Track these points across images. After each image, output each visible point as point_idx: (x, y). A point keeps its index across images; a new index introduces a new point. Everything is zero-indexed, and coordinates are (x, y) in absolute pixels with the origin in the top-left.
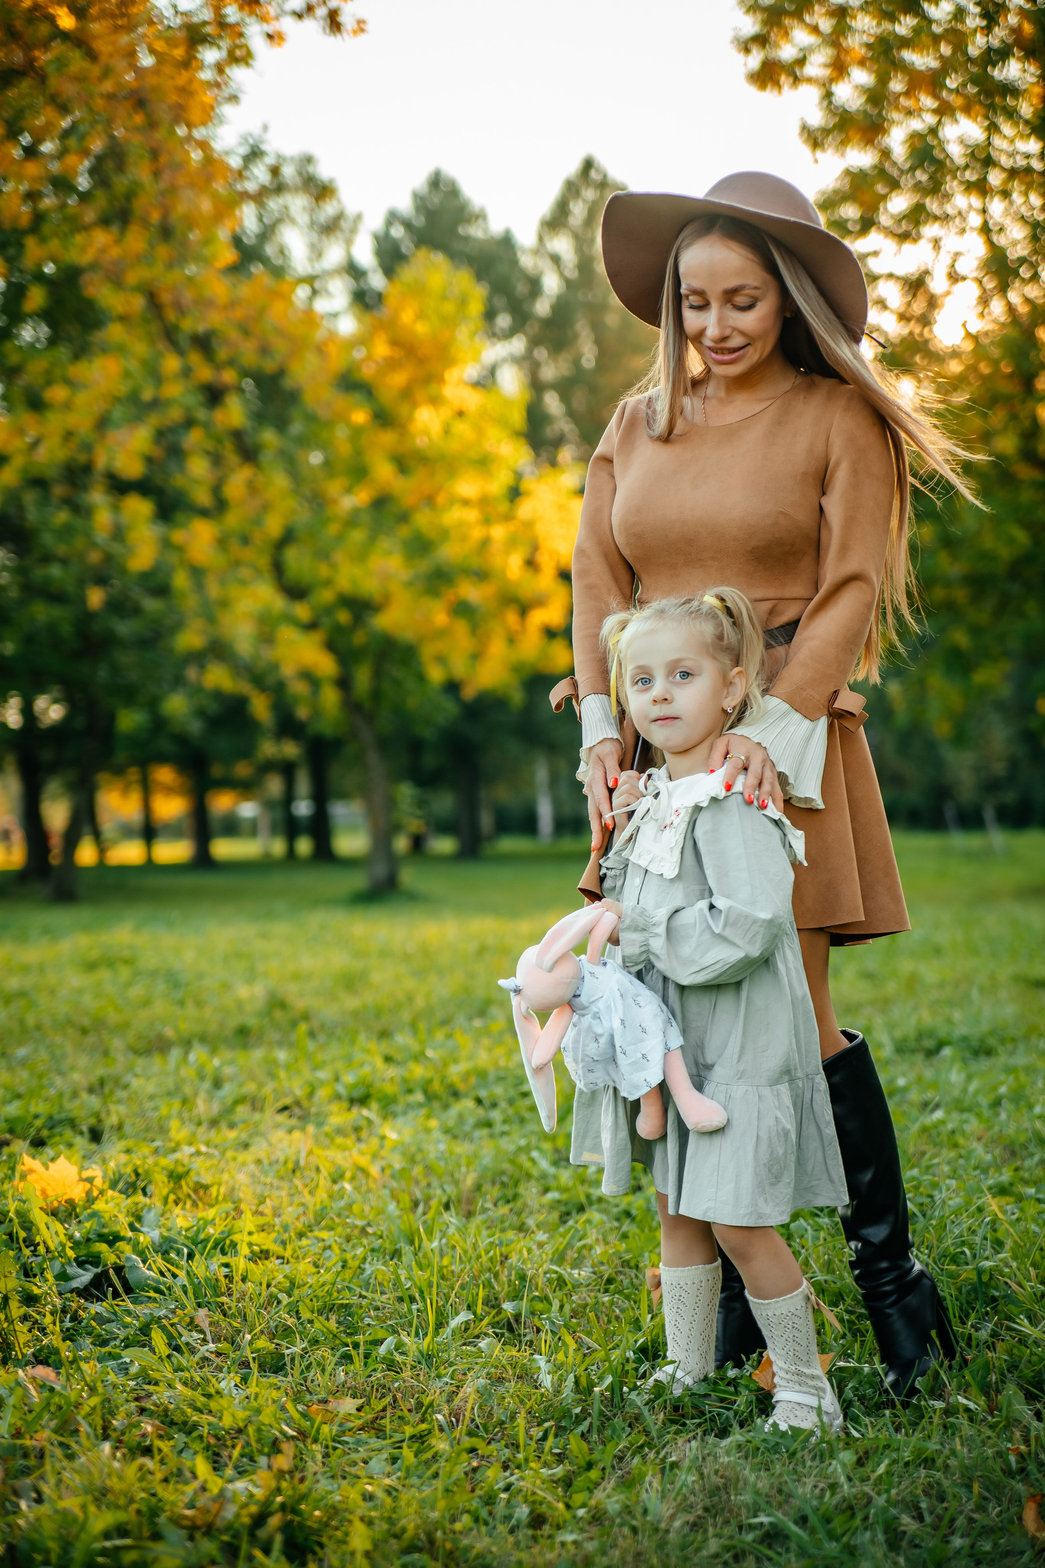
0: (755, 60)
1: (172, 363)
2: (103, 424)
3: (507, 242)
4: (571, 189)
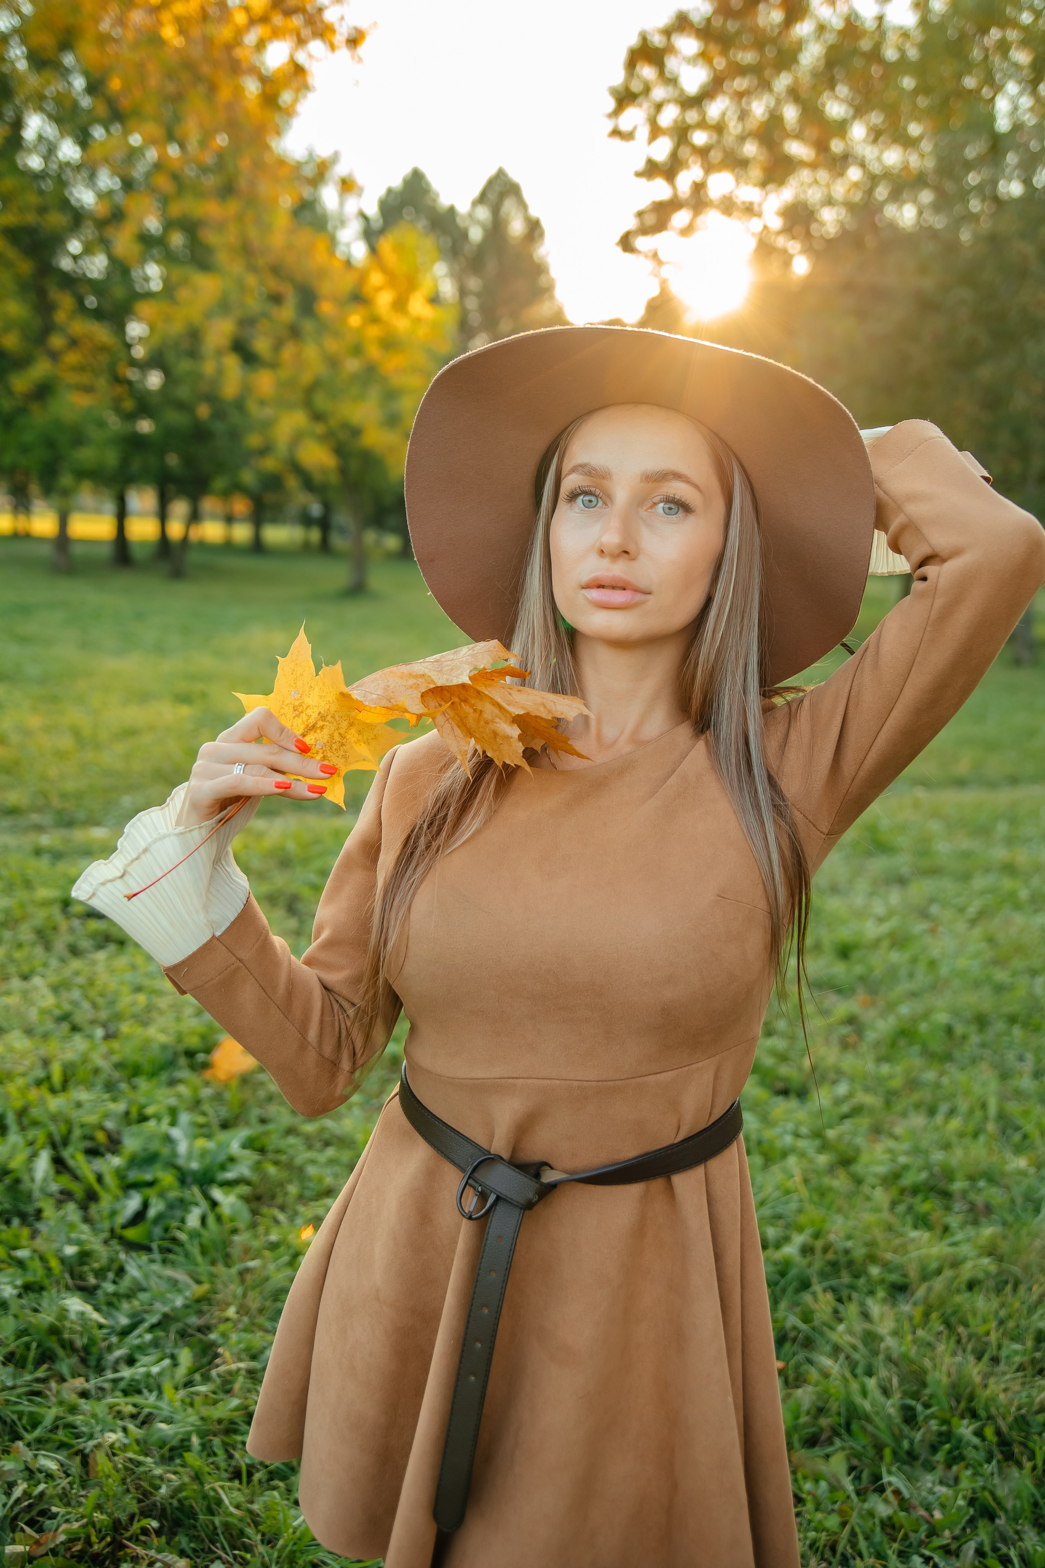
0: (609, 125)
1: (251, 280)
2: (208, 315)
3: (452, 210)
4: (491, 183)
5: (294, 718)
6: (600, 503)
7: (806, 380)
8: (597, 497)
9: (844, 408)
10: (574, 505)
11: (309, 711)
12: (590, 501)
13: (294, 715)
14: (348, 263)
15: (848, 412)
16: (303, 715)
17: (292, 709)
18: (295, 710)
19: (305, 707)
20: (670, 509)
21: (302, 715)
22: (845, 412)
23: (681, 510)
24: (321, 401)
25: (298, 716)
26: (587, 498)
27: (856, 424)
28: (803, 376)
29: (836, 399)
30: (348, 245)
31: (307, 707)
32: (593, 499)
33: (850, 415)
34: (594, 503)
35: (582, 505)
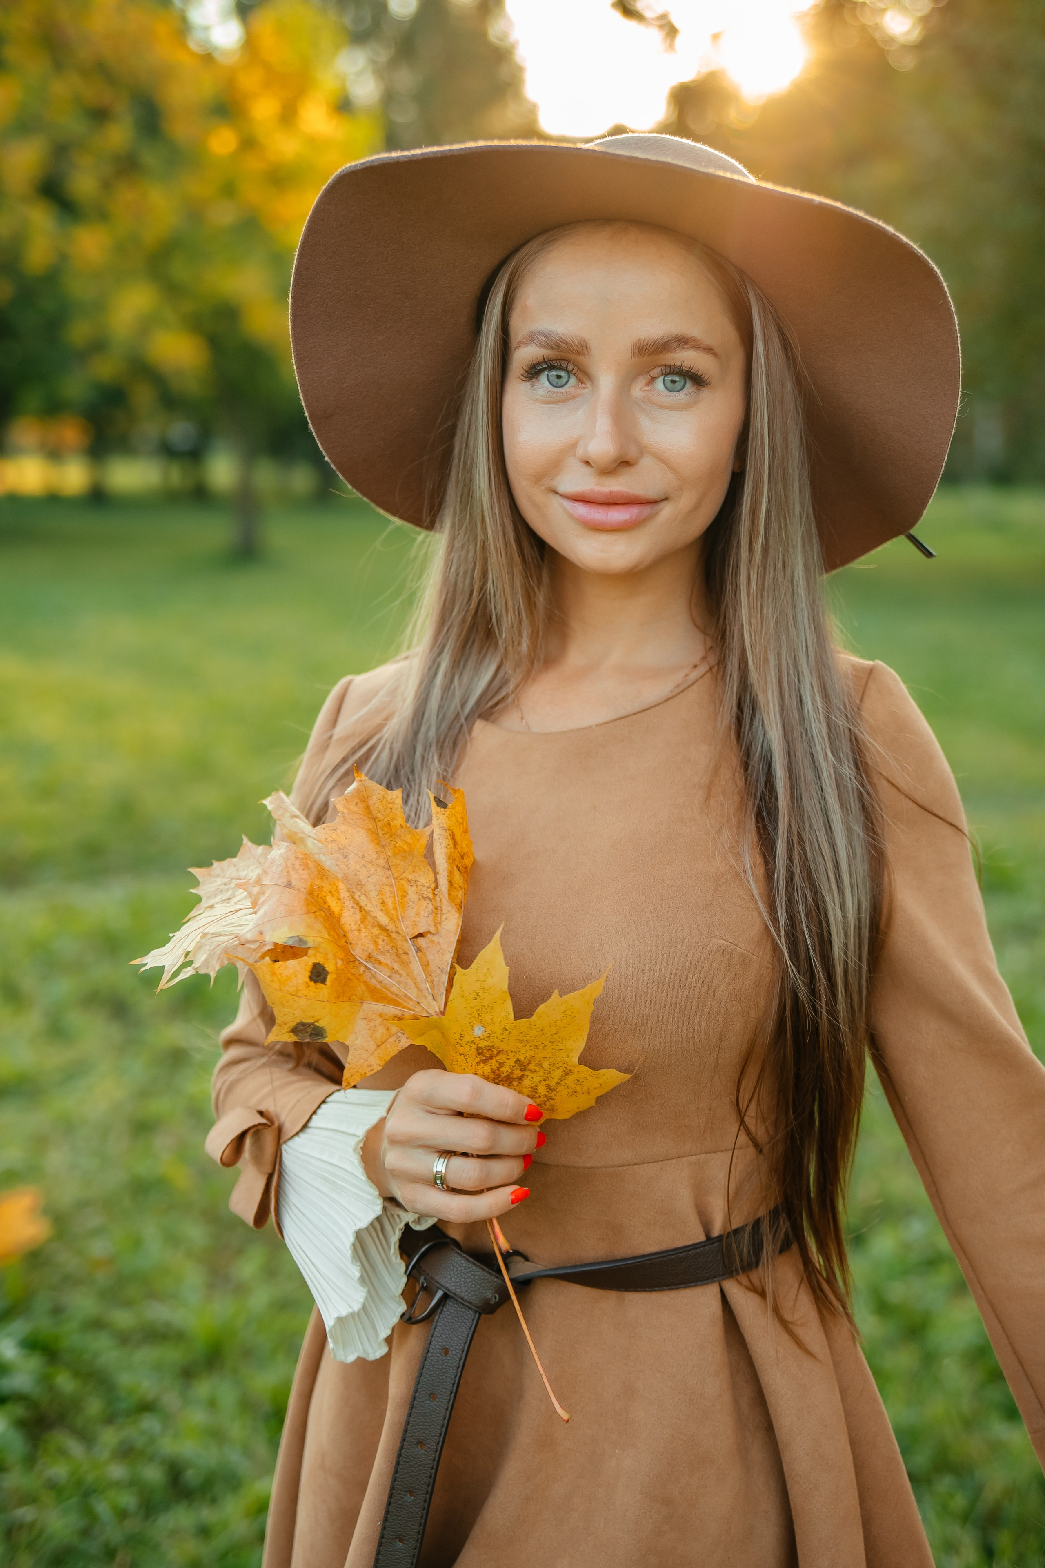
1: (58, 87)
5: (478, 1063)
6: (573, 380)
7: (883, 229)
8: (569, 372)
9: (933, 264)
10: (536, 384)
11: (502, 1058)
12: (559, 377)
13: (478, 1060)
14: (208, 58)
15: (936, 269)
16: (493, 1062)
17: (474, 1051)
18: (479, 1054)
19: (495, 1052)
20: (673, 382)
21: (490, 1061)
22: (931, 269)
23: (689, 384)
24: (179, 270)
25: (485, 1061)
26: (554, 373)
27: (945, 284)
28: (881, 223)
29: (921, 252)
30: (206, 29)
31: (498, 1053)
32: (562, 374)
33: (939, 272)
34: (564, 380)
35: (547, 383)
